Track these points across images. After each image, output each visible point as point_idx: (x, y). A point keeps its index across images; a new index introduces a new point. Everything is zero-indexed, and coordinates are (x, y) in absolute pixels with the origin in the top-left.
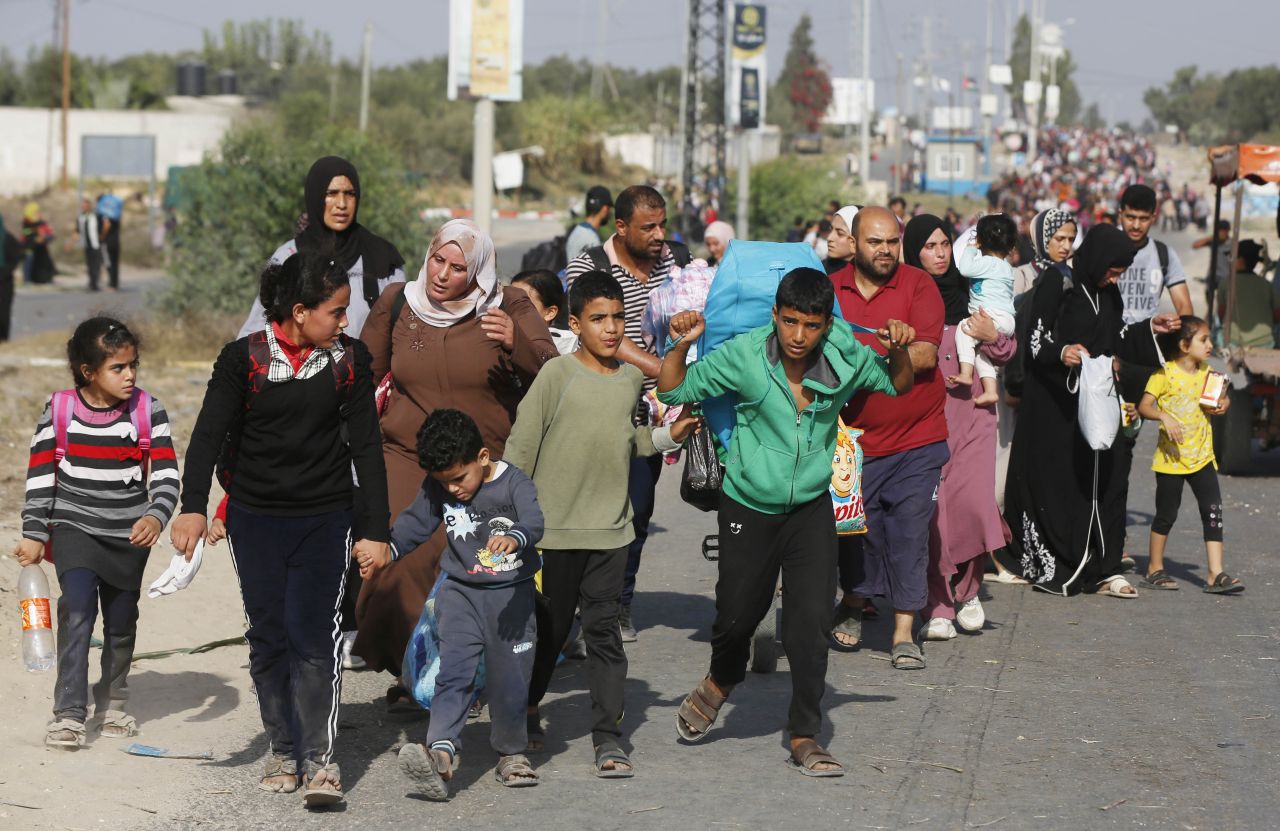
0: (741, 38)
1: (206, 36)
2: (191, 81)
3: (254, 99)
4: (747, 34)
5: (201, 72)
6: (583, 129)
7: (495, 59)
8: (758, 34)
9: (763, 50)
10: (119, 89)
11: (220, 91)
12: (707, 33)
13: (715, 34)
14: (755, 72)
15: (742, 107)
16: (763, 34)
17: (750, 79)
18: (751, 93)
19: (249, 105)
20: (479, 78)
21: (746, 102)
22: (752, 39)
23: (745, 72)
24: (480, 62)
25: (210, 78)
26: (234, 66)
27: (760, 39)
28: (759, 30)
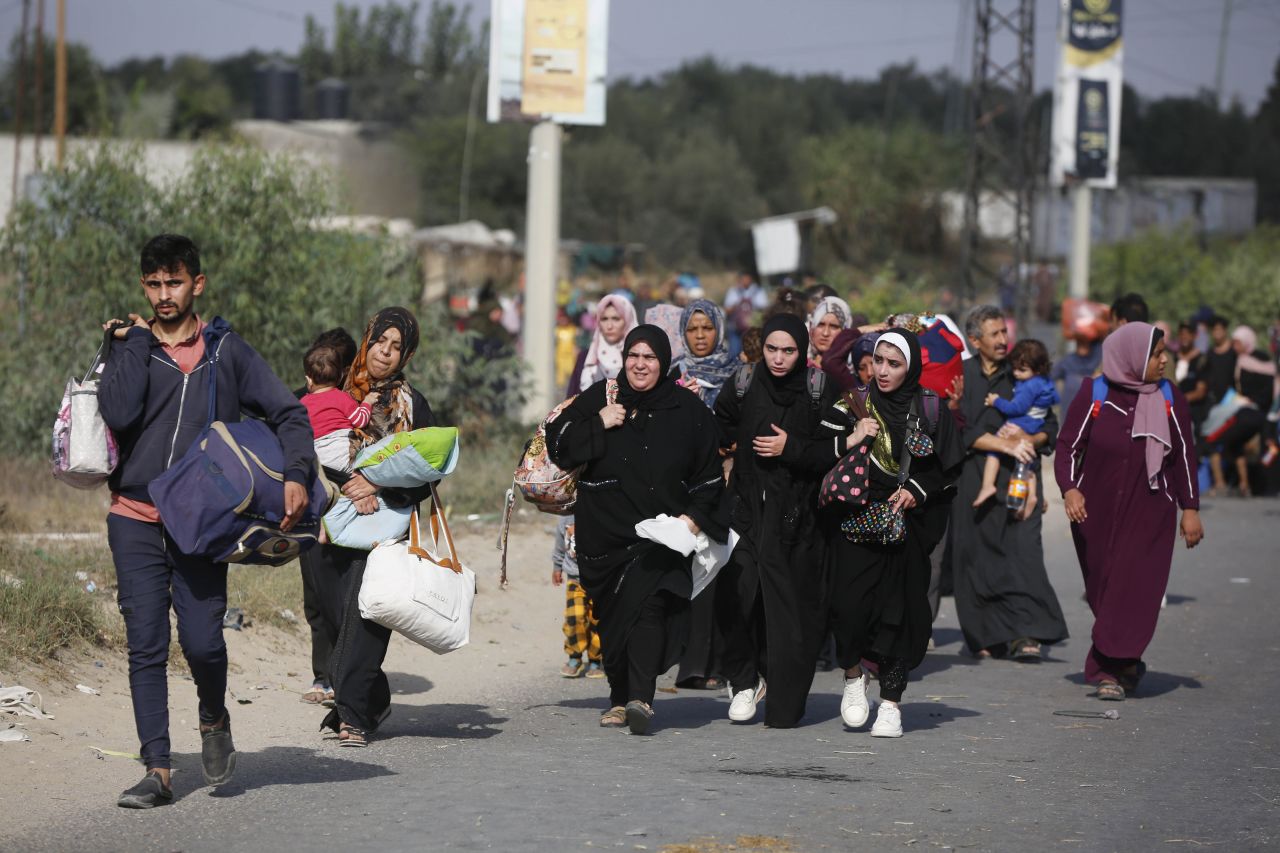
0: (1080, 31)
1: (311, 26)
2: (276, 97)
3: (374, 126)
4: (1089, 24)
5: (291, 81)
6: (904, 179)
7: (564, 57)
8: (1107, 25)
9: (1117, 53)
10: (159, 106)
11: (320, 114)
12: (1005, 22)
13: (1016, 22)
14: (1102, 87)
15: (1079, 144)
16: (1119, 25)
17: (1093, 99)
18: (1094, 122)
19: (366, 135)
20: (538, 88)
21: (1086, 135)
22: (1098, 32)
23: (1085, 85)
24: (538, 61)
25: (306, 92)
26: (347, 73)
27: (1113, 32)
28: (1110, 18)
